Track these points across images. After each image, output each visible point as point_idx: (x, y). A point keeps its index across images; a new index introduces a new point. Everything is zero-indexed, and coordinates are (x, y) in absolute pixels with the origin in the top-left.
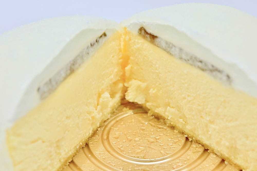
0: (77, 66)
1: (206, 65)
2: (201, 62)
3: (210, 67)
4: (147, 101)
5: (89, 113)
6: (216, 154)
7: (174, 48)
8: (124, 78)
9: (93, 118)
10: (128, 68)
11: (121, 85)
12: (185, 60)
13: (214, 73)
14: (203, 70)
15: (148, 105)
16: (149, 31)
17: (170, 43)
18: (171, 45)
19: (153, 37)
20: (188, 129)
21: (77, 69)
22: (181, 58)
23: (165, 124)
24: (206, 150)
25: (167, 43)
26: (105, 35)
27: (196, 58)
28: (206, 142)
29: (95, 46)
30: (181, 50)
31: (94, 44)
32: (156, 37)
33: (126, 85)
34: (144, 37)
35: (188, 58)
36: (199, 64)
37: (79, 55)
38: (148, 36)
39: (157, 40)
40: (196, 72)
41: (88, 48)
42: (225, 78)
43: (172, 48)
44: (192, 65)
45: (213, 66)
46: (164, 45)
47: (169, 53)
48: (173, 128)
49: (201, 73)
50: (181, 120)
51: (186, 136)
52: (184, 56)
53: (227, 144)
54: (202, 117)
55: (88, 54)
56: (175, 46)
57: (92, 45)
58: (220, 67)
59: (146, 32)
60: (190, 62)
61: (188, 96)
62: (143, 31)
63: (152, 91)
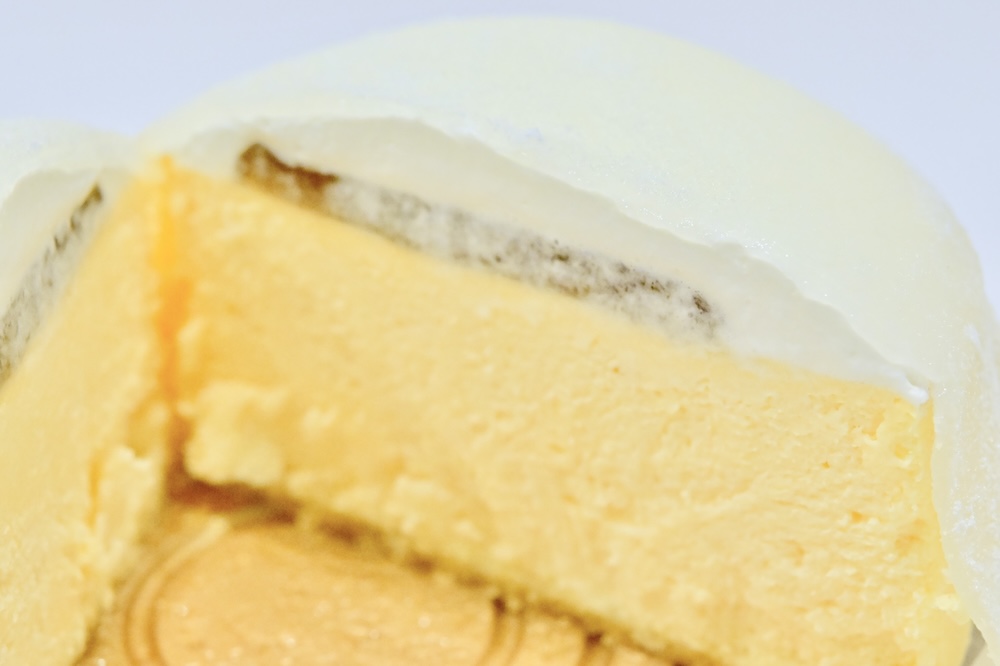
0: (17, 343)
1: (586, 267)
2: (563, 258)
3: (611, 276)
4: (289, 468)
5: (71, 552)
6: (641, 649)
7: (423, 216)
8: (170, 383)
9: (86, 570)
10: (190, 334)
11: (159, 416)
12: (485, 262)
13: (631, 299)
14: (574, 292)
15: (298, 485)
16: (292, 156)
17: (405, 196)
18: (407, 206)
19: (314, 181)
20: (501, 559)
21: (21, 356)
22: (461, 256)
23: (386, 553)
24: (593, 639)
25: (386, 198)
26: (97, 195)
27: (536, 245)
28: (592, 601)
29: (70, 248)
30: (459, 218)
31: (66, 239)
32: (331, 179)
33: (186, 408)
34: (269, 186)
35: (500, 248)
36: (558, 269)
37: (20, 297)
38: (289, 180)
39: (332, 191)
40: (537, 305)
41: (47, 257)
42: (684, 313)
43: (412, 215)
44: (516, 278)
45: (623, 270)
46: (370, 207)
47: (399, 239)
48: (423, 565)
49: (562, 305)
50: (465, 528)
51: (492, 592)
52: (475, 245)
53: (701, 595)
54: (569, 498)
55: (51, 284)
56: (428, 208)
57: (59, 245)
58: (657, 267)
59: (276, 165)
60: (510, 265)
61: (500, 415)
62: (261, 164)
63: (316, 421)
